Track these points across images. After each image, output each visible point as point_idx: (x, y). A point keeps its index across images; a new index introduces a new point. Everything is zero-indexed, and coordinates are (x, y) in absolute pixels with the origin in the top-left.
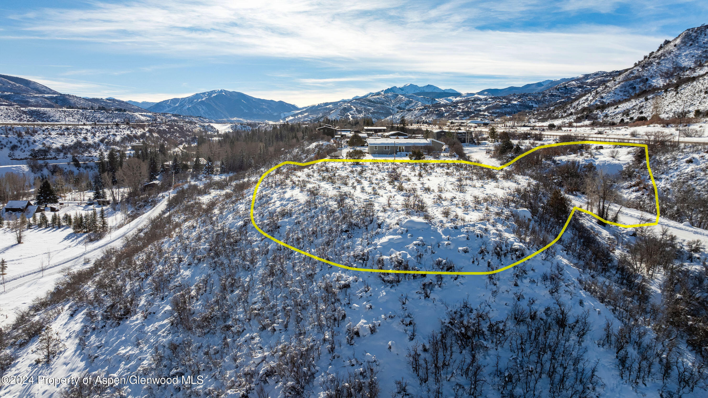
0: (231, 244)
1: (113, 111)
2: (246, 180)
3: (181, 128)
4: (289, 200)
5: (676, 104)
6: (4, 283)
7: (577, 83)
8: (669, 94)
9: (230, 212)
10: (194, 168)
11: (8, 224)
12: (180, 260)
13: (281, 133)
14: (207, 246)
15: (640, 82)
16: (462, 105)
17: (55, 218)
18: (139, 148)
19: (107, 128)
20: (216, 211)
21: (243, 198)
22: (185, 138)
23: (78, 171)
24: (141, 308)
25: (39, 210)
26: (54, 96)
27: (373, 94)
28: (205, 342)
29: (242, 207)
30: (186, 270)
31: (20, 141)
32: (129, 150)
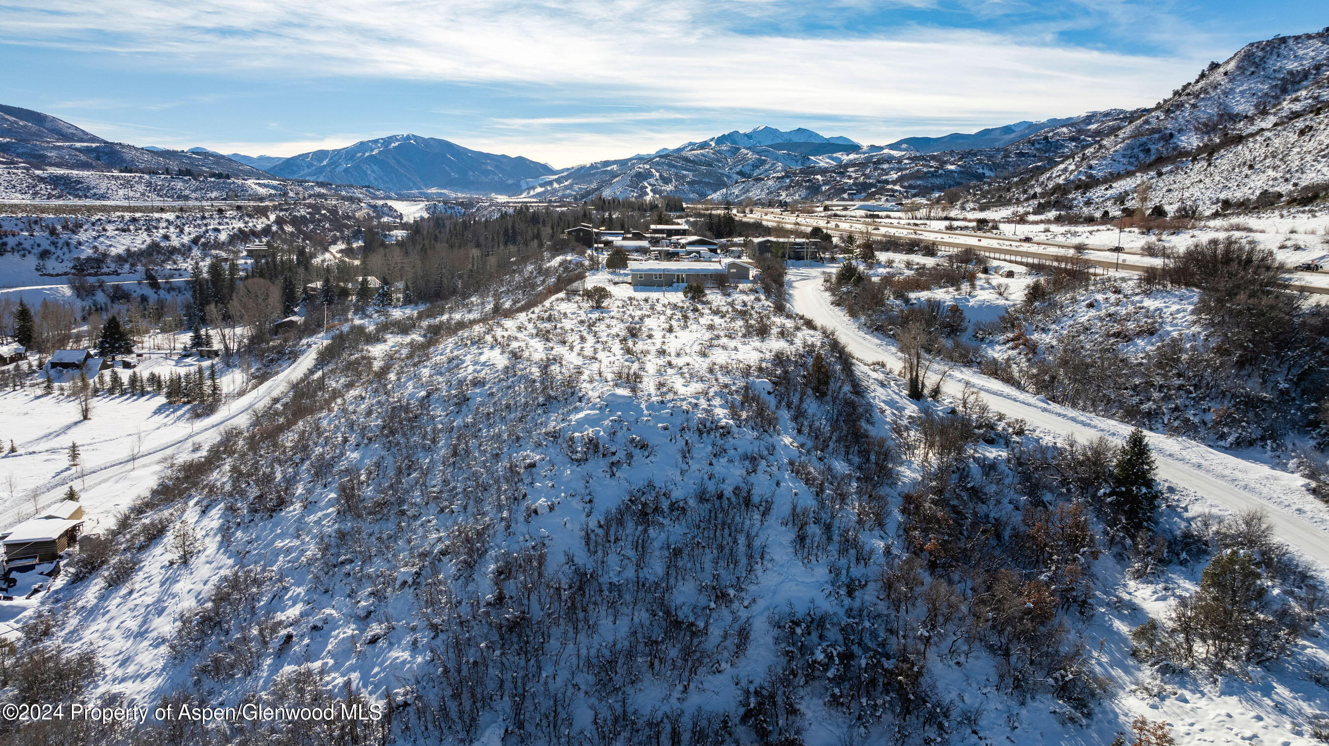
0: (409, 420)
1: (206, 177)
2: (445, 317)
3: (334, 211)
4: (484, 364)
5: (1201, 185)
6: (83, 476)
7: (1071, 132)
8: (1197, 166)
9: (411, 379)
10: (358, 294)
11: (62, 389)
12: (345, 440)
13: (513, 227)
14: (379, 422)
15: (1159, 140)
16: (855, 171)
17: (134, 380)
18: (262, 253)
19: (203, 218)
20: (392, 376)
21: (428, 359)
22: (342, 232)
23: (156, 296)
24: (298, 498)
25: (105, 366)
26: (94, 145)
27: (692, 146)
28: (376, 528)
29: (425, 372)
30: (353, 452)
31: (54, 243)
32: (243, 258)
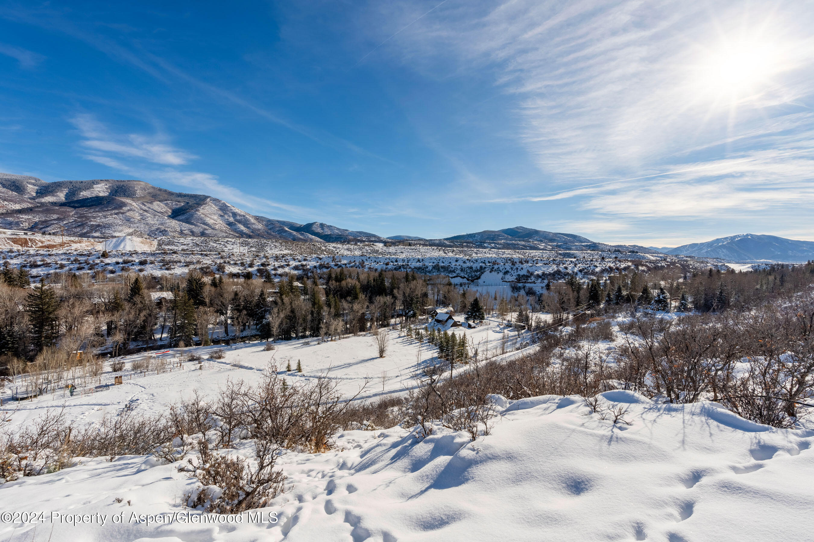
25: (454, 325)
31: (512, 268)
32: (605, 280)
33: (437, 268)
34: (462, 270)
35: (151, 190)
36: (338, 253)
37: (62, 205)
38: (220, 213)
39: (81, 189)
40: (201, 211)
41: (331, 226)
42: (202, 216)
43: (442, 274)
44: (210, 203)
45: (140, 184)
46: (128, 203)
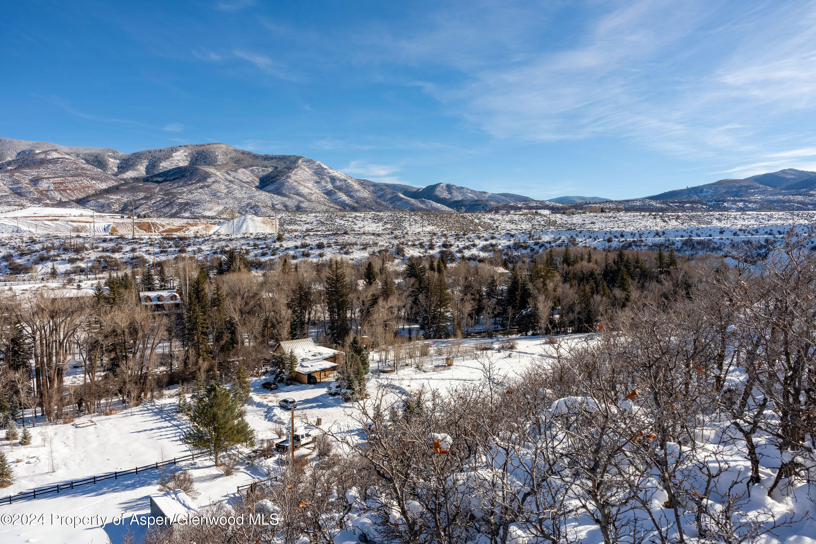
33: (689, 244)
34: (733, 246)
35: (234, 155)
36: (497, 227)
37: (146, 180)
38: (315, 178)
39: (160, 160)
40: (293, 177)
41: (462, 188)
42: (295, 184)
43: (701, 253)
44: (302, 166)
45: (221, 148)
46: (212, 174)
